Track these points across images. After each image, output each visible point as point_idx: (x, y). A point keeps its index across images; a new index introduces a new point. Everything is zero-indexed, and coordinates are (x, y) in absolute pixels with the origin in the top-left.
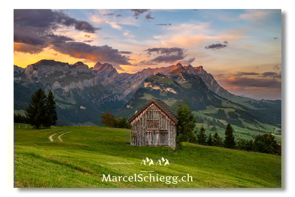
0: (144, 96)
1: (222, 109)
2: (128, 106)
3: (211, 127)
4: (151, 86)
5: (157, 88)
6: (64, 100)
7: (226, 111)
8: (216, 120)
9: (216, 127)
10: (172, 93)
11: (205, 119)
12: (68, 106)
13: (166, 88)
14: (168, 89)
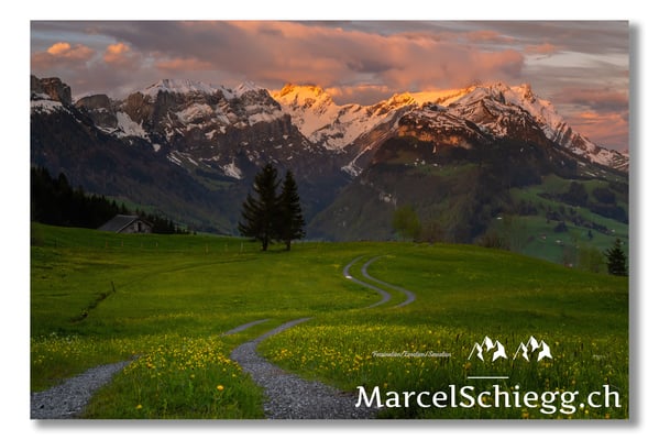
0: (397, 156)
1: (579, 182)
2: (362, 182)
3: (556, 223)
4: (414, 134)
5: (426, 138)
6: (215, 171)
7: (590, 186)
8: (566, 206)
9: (568, 224)
10: (463, 148)
11: (542, 207)
12: (226, 184)
13: (448, 139)
14: (454, 140)
